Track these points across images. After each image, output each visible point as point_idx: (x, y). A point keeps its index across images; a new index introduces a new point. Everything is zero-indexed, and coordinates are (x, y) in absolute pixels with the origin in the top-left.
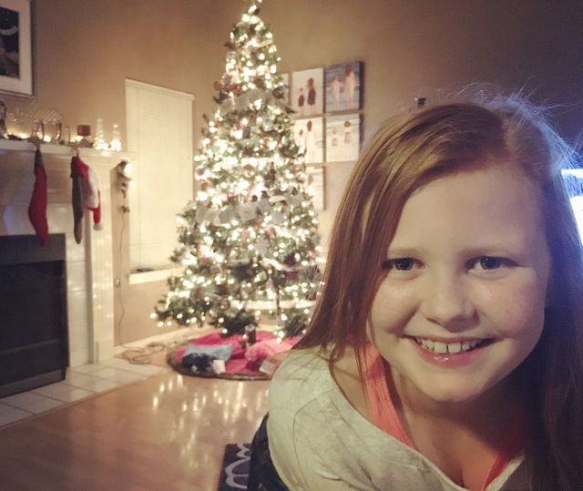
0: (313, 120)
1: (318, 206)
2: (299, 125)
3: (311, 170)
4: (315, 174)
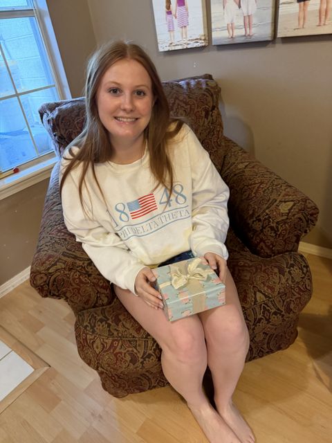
1: (262, 31)
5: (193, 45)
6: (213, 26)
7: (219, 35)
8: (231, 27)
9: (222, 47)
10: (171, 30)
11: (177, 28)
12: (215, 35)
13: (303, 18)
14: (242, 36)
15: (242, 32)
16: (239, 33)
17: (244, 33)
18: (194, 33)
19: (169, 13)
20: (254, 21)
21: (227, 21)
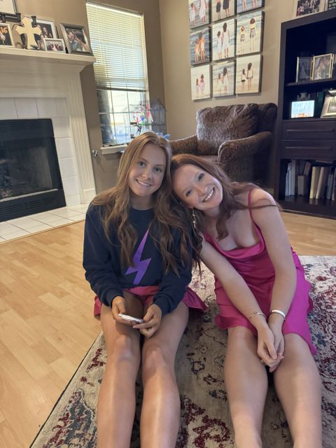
0: (227, 22)
1: (230, 92)
2: (217, 28)
3: (225, 63)
4: (228, 67)
5: (205, 97)
6: (214, 90)
7: (215, 93)
8: (220, 90)
9: (217, 98)
10: (197, 91)
11: (200, 91)
12: (214, 93)
13: (243, 88)
16: (223, 93)
18: (206, 92)
19: (197, 84)
20: (228, 88)
21: (219, 88)
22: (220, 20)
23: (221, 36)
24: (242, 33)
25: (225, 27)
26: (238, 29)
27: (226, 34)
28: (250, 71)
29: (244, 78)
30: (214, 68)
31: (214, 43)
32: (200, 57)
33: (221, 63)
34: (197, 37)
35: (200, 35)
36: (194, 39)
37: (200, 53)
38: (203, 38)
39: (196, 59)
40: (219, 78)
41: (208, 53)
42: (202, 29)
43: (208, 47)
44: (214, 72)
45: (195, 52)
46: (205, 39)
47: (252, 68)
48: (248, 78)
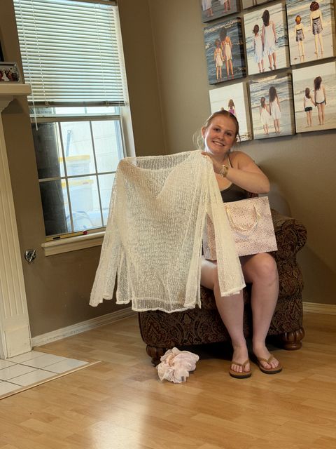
2: (252, 20)
3: (272, 80)
4: (277, 85)
5: (240, 140)
8: (266, 127)
9: (262, 140)
13: (310, 120)
14: (274, 133)
15: (274, 130)
17: (274, 131)
20: (280, 123)
21: (263, 123)
22: (256, 7)
23: (260, 33)
24: (298, 27)
25: (266, 18)
26: (289, 21)
27: (269, 29)
28: (320, 92)
29: (309, 104)
30: (252, 87)
31: (249, 46)
32: (224, 71)
33: (265, 79)
34: (218, 36)
35: (223, 33)
36: (213, 39)
37: (225, 62)
38: (228, 38)
39: (219, 74)
40: (263, 105)
41: (239, 62)
42: (225, 22)
43: (238, 52)
44: (252, 95)
45: (215, 62)
46: (231, 38)
47: (321, 85)
48: (316, 104)
